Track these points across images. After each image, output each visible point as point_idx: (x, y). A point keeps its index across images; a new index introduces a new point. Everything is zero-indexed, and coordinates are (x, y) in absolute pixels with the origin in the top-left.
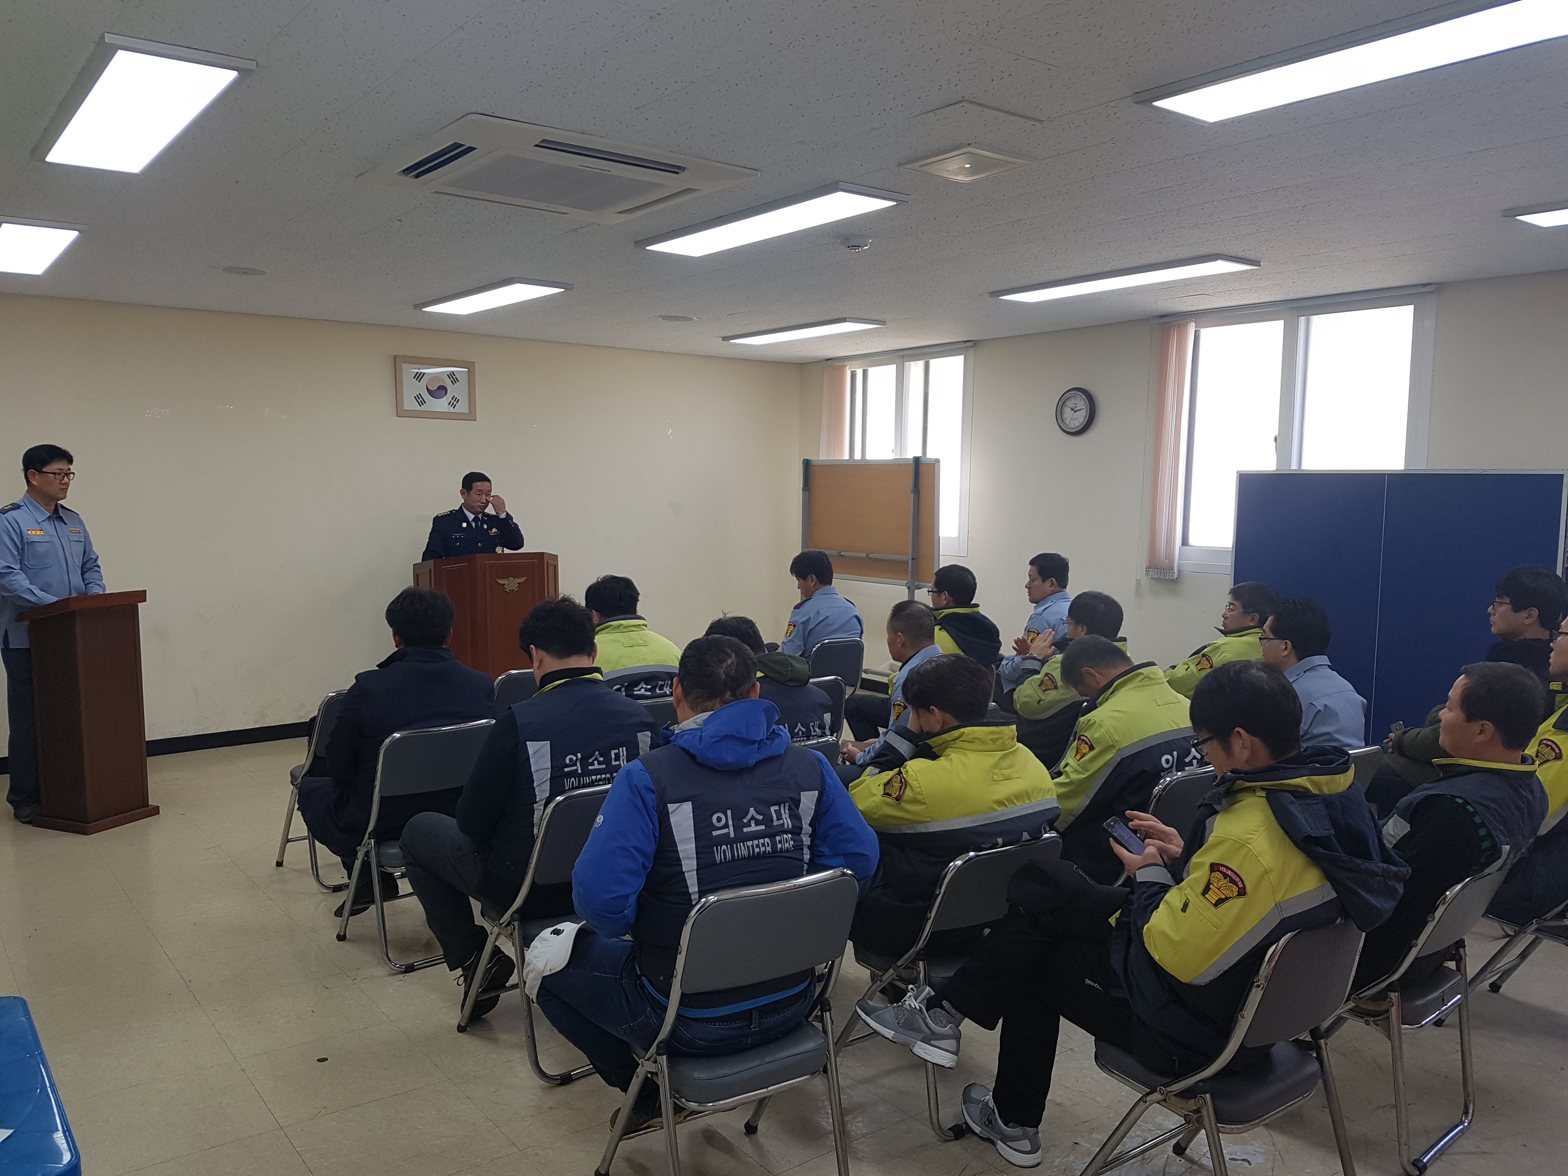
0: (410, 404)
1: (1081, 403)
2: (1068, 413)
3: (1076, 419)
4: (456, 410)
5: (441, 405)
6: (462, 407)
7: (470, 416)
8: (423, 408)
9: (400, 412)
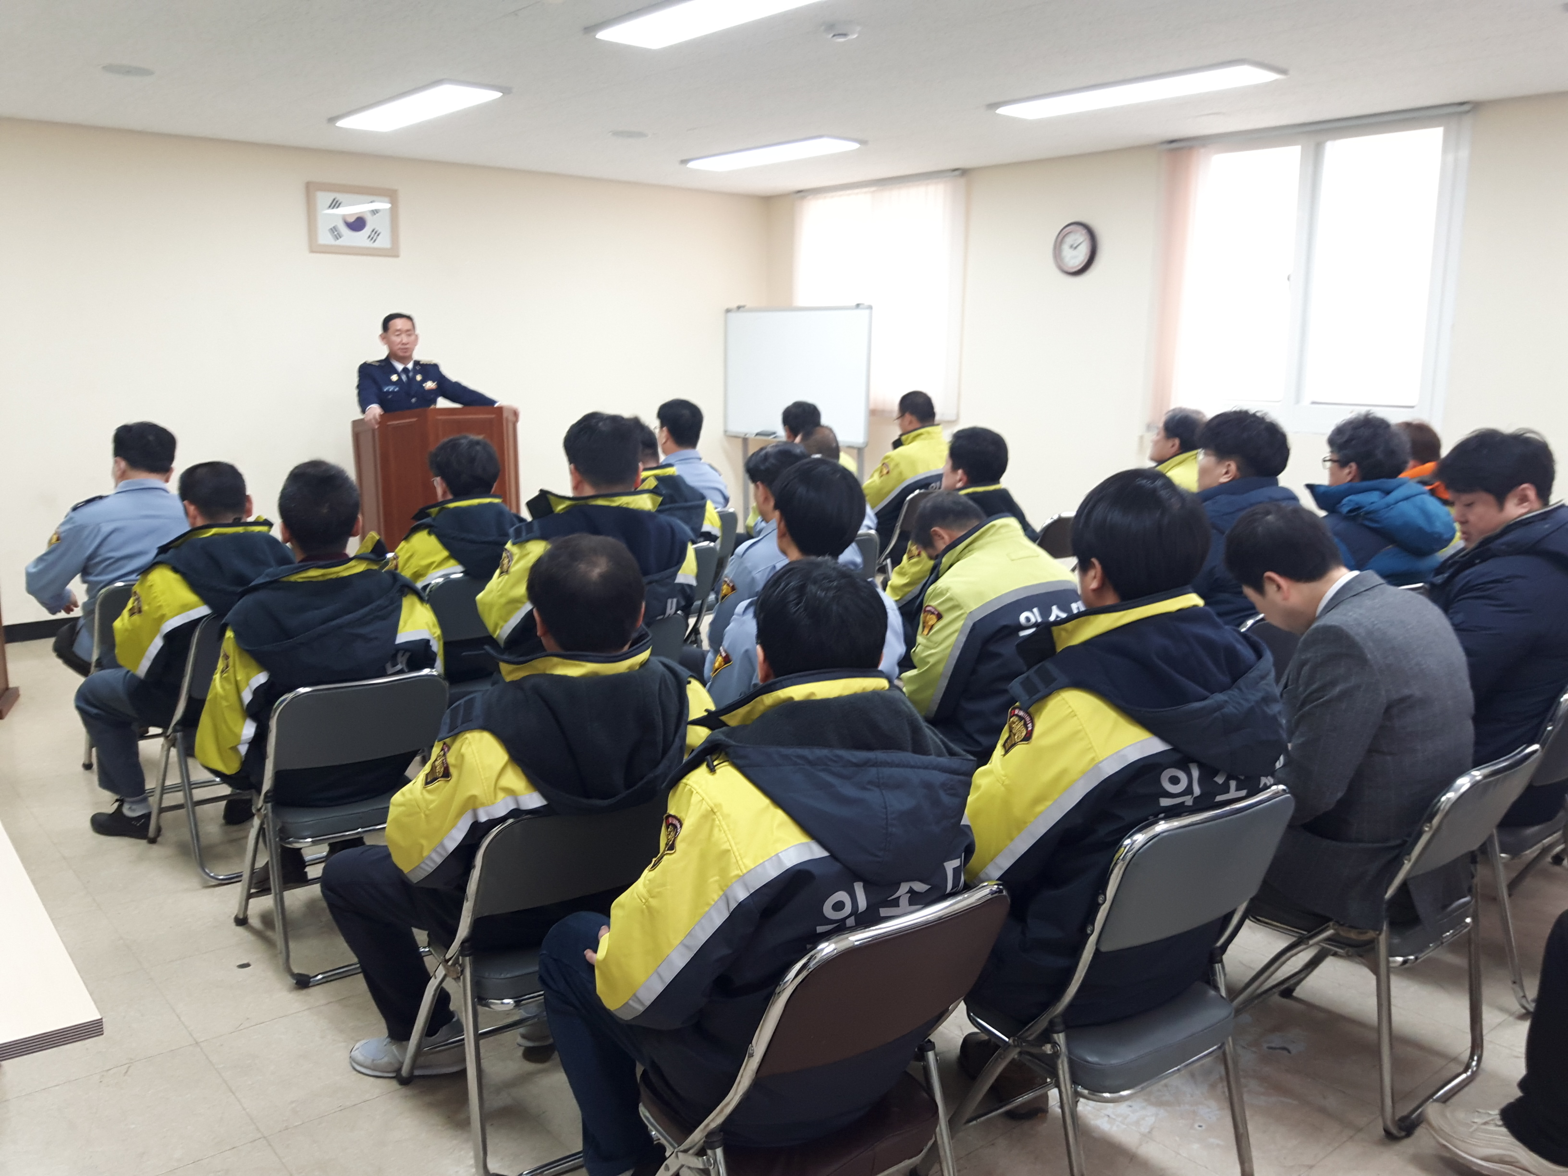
0: (325, 238)
1: (1080, 238)
2: (1067, 252)
3: (1076, 257)
4: (377, 245)
5: (360, 239)
6: (384, 241)
7: (393, 252)
8: (339, 242)
9: (315, 248)
